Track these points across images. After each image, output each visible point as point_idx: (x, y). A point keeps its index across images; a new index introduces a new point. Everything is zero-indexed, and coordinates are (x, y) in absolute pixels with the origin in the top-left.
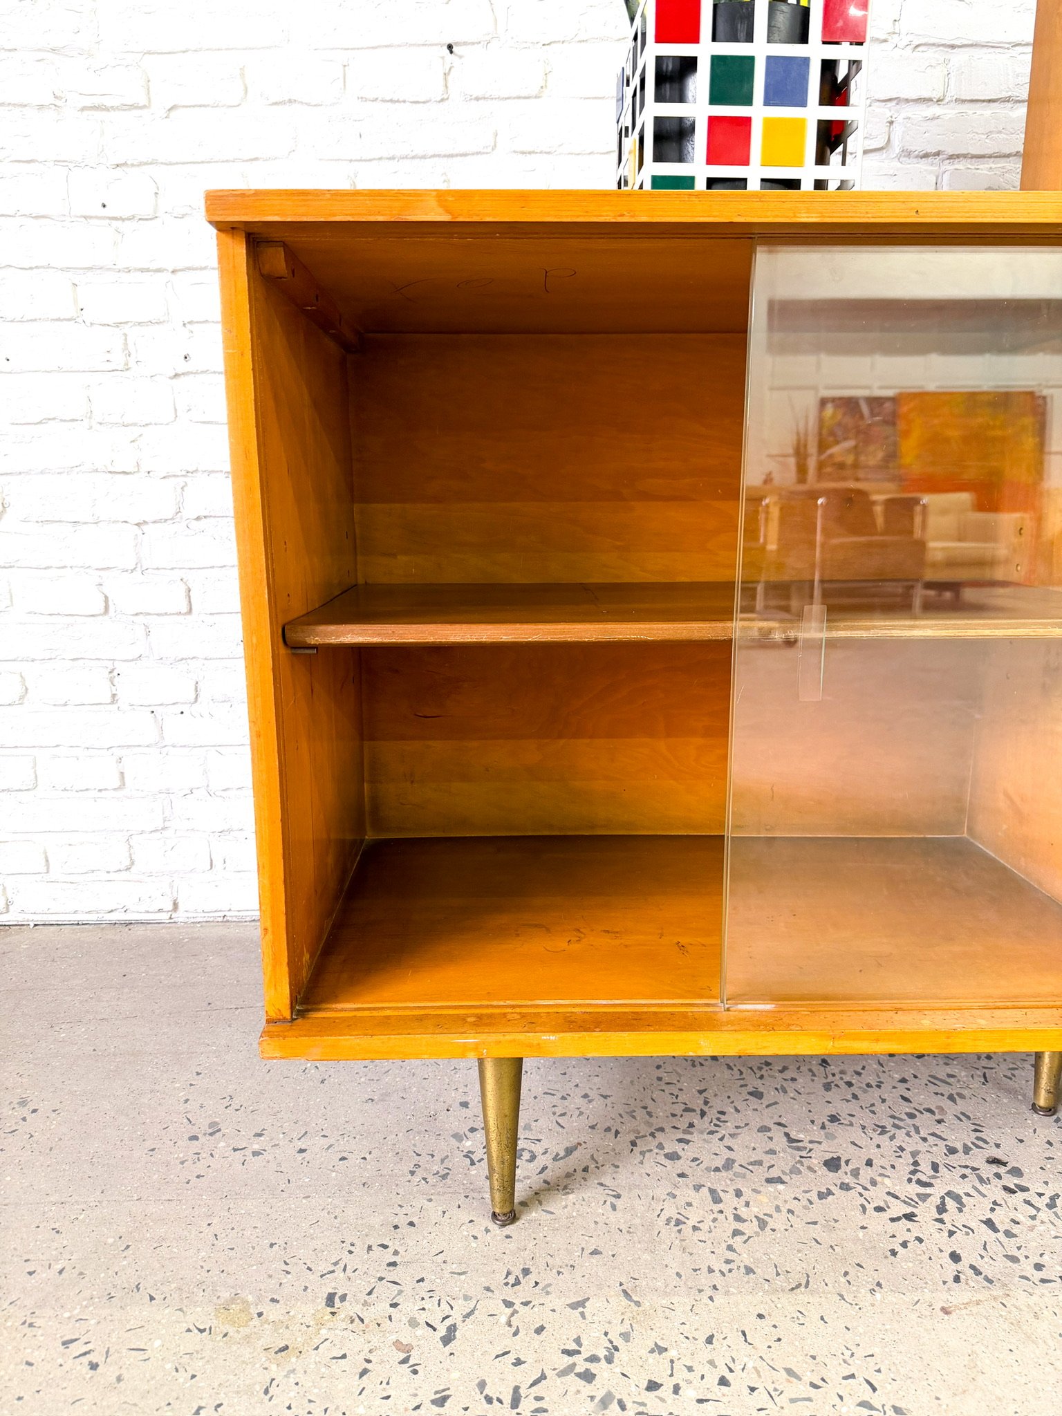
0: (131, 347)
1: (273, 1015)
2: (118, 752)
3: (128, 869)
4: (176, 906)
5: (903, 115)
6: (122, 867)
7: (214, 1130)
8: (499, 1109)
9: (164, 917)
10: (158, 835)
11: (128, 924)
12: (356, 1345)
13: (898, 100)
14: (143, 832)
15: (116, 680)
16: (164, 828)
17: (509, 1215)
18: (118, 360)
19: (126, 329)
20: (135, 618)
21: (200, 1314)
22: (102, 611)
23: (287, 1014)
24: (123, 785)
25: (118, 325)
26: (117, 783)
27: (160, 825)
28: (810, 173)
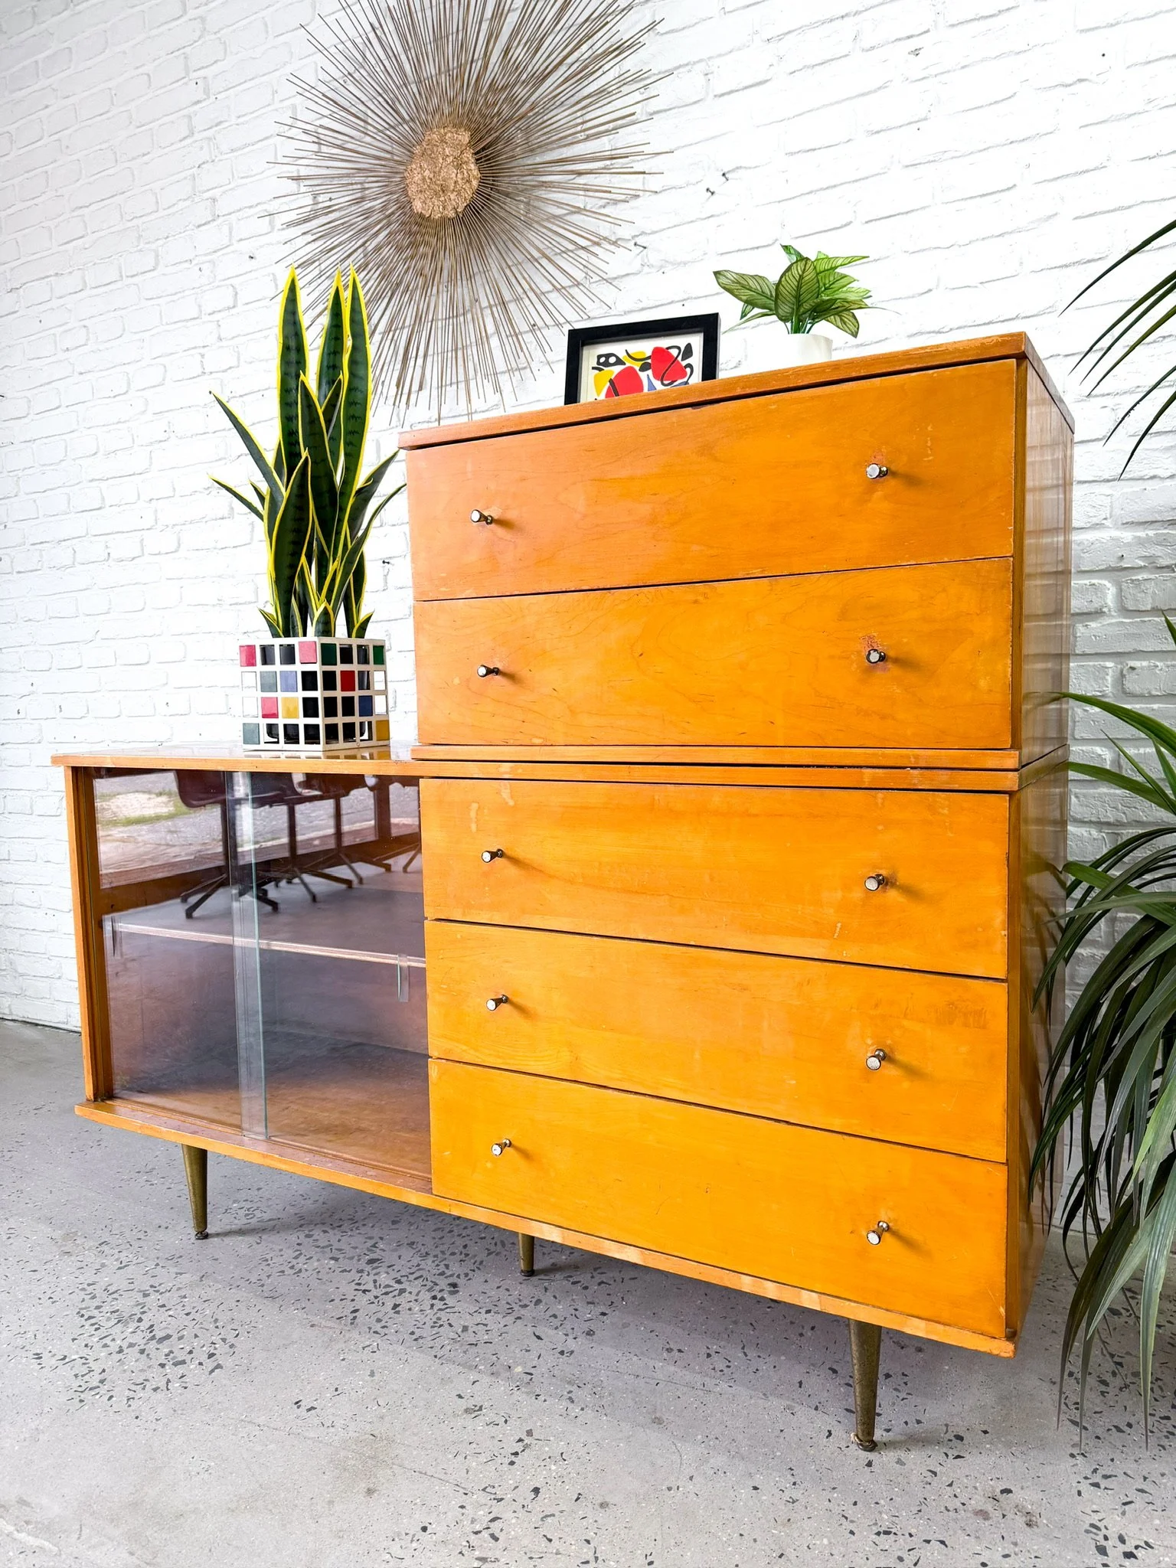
1: (86, 1096)
23: (93, 1098)
28: (302, 721)
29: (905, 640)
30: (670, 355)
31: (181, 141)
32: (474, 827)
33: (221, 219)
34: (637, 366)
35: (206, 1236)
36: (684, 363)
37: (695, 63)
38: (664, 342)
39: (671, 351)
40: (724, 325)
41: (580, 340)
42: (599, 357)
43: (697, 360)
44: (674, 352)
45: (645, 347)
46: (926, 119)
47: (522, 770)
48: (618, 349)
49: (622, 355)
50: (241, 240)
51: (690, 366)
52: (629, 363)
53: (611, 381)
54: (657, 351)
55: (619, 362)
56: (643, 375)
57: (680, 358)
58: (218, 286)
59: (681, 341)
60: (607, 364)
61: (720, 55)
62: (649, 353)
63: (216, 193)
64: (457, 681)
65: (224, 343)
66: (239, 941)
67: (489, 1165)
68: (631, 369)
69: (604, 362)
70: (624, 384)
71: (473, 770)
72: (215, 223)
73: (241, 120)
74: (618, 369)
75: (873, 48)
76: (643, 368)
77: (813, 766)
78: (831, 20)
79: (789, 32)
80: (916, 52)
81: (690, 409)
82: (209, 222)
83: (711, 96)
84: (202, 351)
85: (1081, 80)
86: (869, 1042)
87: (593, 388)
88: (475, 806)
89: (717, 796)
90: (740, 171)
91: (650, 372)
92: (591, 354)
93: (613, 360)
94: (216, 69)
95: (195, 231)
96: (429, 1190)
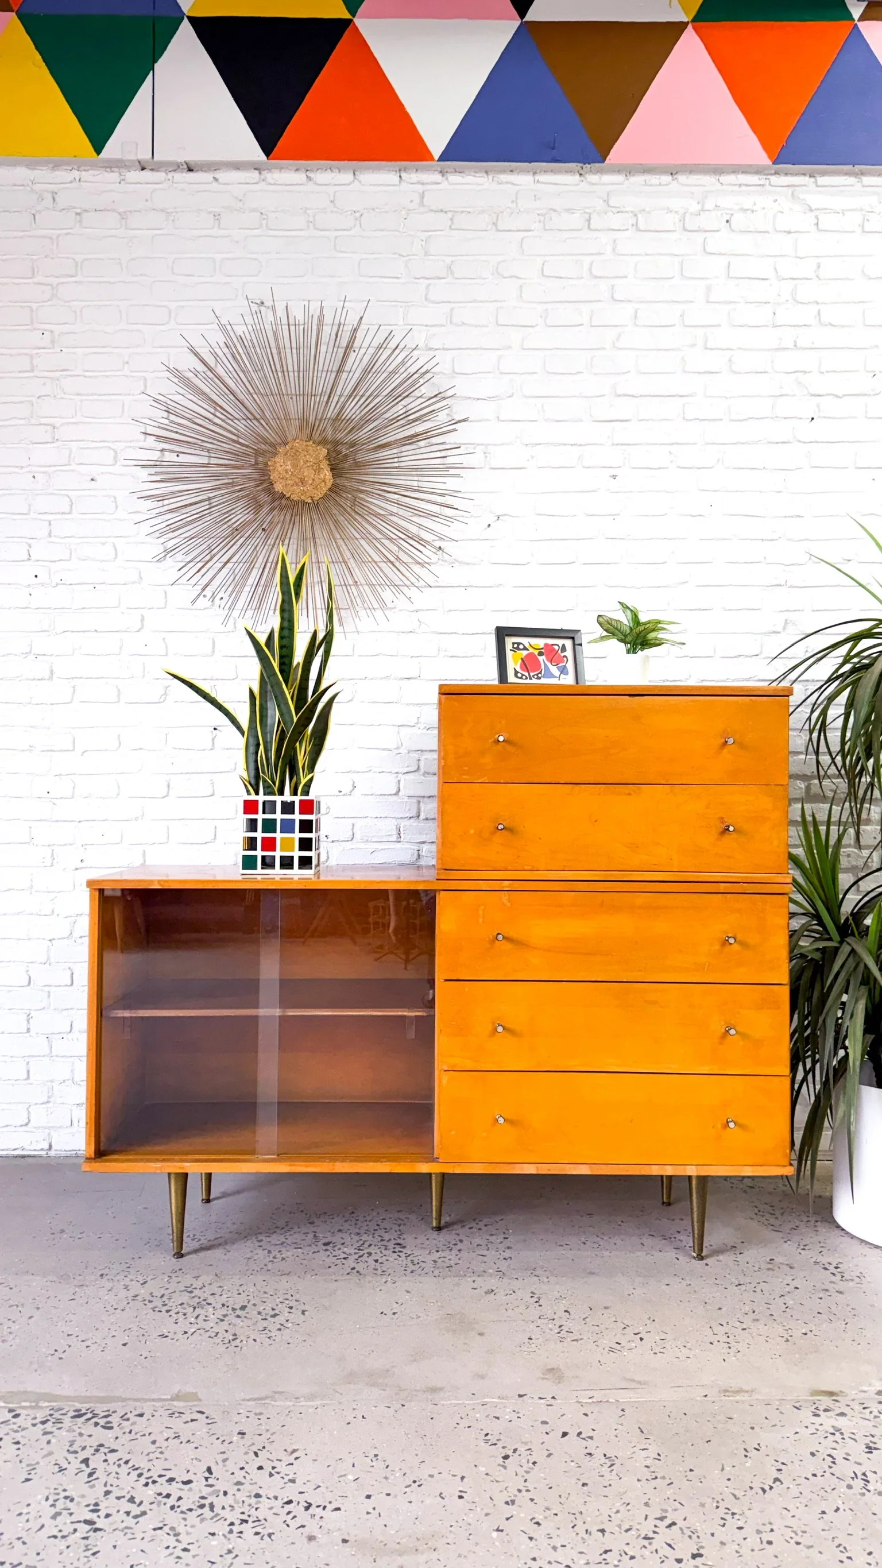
0: (55, 856)
1: (88, 1156)
2: (27, 1059)
3: (27, 1125)
4: (50, 1146)
5: (424, 757)
6: (24, 1123)
7: (62, 1231)
8: (177, 1203)
9: (43, 1153)
10: (44, 1106)
11: (23, 1157)
12: (108, 1285)
13: (422, 751)
14: (36, 1104)
15: (31, 1021)
16: (48, 1102)
17: (179, 1255)
18: (48, 862)
19: (53, 848)
20: (44, 988)
21: (51, 1278)
22: (27, 983)
23: (93, 1156)
24: (28, 1078)
25: (49, 845)
26: (25, 1076)
27: (45, 1099)
28: (297, 854)
29: (737, 821)
30: (554, 649)
31: (20, 372)
32: (481, 920)
33: (59, 444)
34: (536, 652)
35: (182, 1256)
36: (563, 655)
37: (478, 445)
38: (550, 641)
39: (554, 647)
40: (585, 639)
41: (502, 633)
42: (514, 644)
43: (569, 653)
44: (556, 648)
45: (540, 642)
46: (618, 515)
47: (517, 885)
48: (525, 641)
49: (527, 646)
50: (81, 464)
51: (565, 656)
52: (531, 650)
53: (521, 659)
54: (546, 645)
55: (525, 649)
56: (541, 659)
57: (559, 652)
58: (52, 494)
59: (560, 642)
60: (518, 648)
61: (495, 445)
62: (542, 646)
63: (57, 422)
64: (472, 831)
65: (52, 539)
66: (262, 1012)
67: (484, 1134)
68: (532, 654)
69: (516, 647)
70: (529, 664)
71: (484, 885)
72: (53, 445)
73: (87, 374)
74: (525, 653)
75: (589, 467)
76: (541, 654)
77: (692, 882)
78: (566, 445)
79: (539, 444)
80: (614, 477)
81: (627, 697)
82: (48, 442)
83: (490, 467)
84: (31, 541)
85: (700, 515)
86: (721, 1024)
87: (513, 663)
88: (482, 908)
89: (641, 898)
90: (506, 517)
91: (544, 657)
92: (509, 642)
93: (521, 647)
94: (65, 328)
95: (31, 446)
96: (435, 1160)
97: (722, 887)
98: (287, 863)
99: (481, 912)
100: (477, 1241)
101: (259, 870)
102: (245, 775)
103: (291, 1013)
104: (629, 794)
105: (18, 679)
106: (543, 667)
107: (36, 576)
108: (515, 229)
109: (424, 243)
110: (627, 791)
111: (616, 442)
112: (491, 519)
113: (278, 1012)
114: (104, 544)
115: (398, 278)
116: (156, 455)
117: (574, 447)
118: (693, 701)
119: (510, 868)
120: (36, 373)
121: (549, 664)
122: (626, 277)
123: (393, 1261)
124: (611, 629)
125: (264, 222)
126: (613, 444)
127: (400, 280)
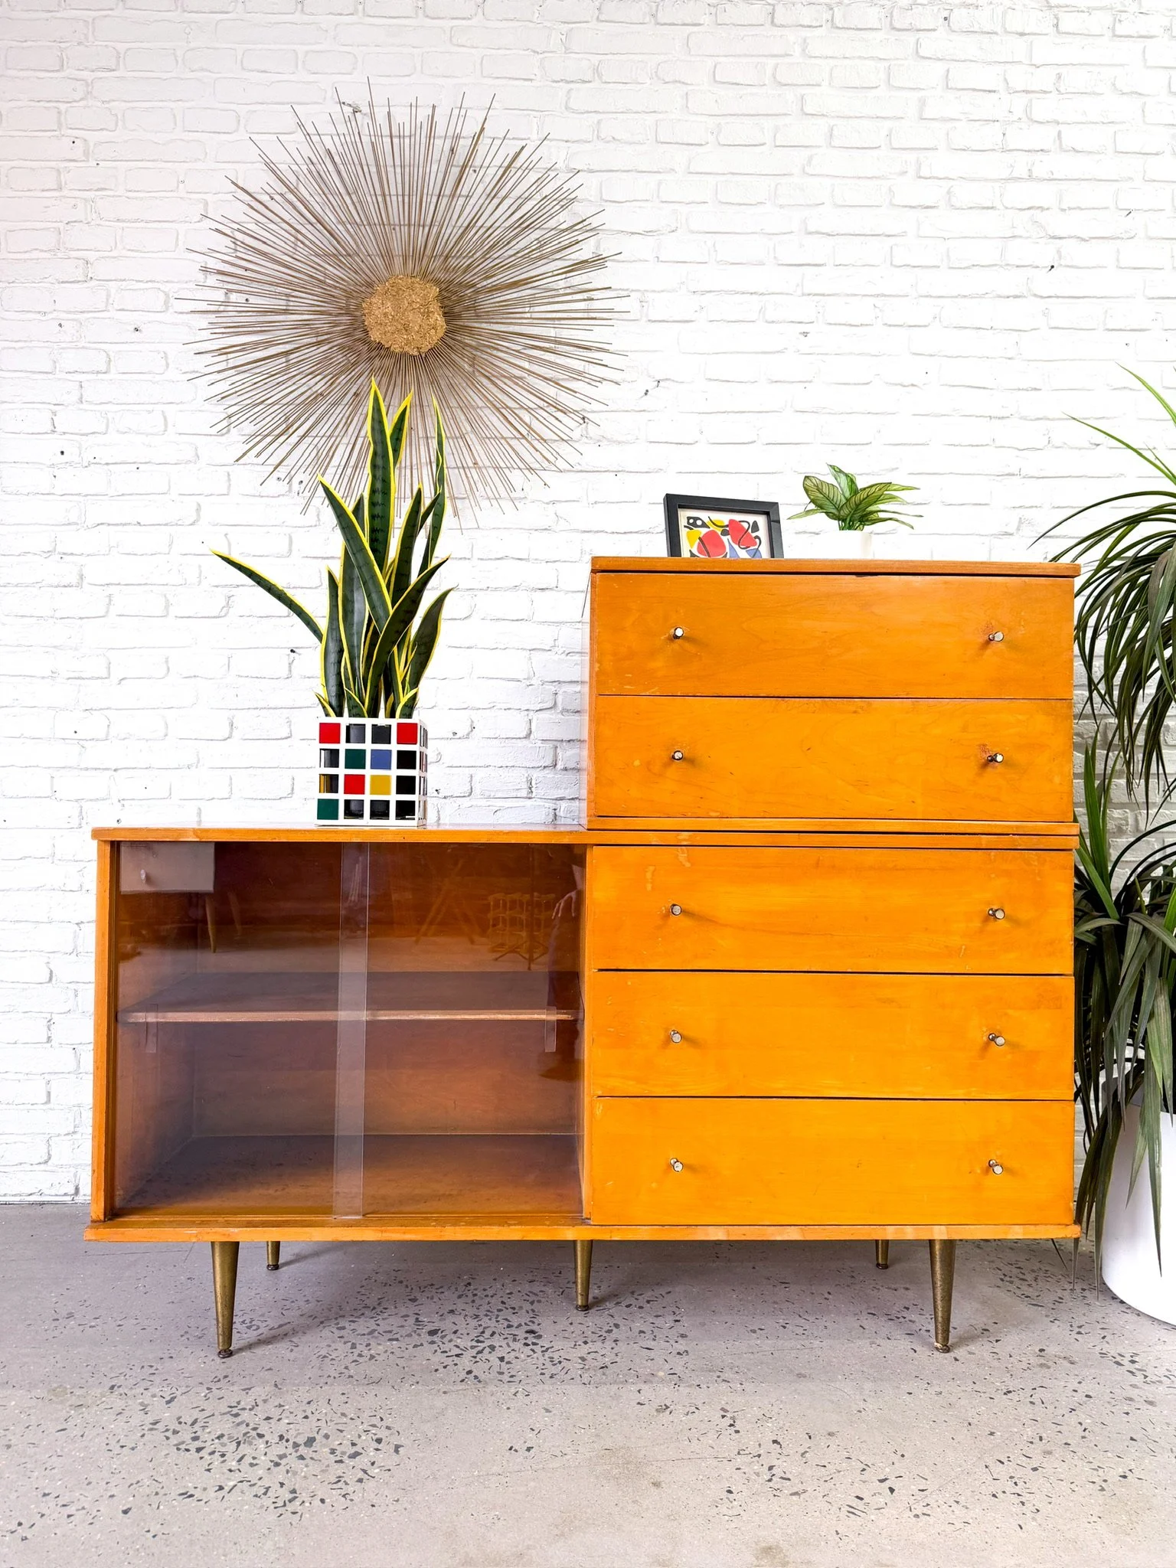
0: (84, 814)
1: (94, 1217)
2: (48, 1077)
3: (46, 1162)
4: (77, 1190)
5: (563, 689)
6: (42, 1160)
7: (70, 1316)
8: (223, 1282)
9: (68, 1199)
10: (70, 1137)
11: (42, 1204)
12: (119, 1404)
13: (559, 682)
14: (59, 1135)
15: (53, 1026)
16: (74, 1132)
17: (227, 1353)
18: (75, 822)
19: (83, 803)
20: (69, 985)
21: (39, 1392)
22: (47, 980)
23: (102, 1218)
24: (48, 1101)
25: (77, 801)
26: (45, 1099)
27: (72, 1130)
28: (394, 798)
29: (1007, 749)
30: (743, 527)
31: (43, 191)
32: (649, 887)
33: (93, 283)
34: (719, 531)
35: (231, 1354)
36: (754, 535)
38: (738, 517)
39: (743, 524)
40: (784, 513)
41: (674, 504)
42: (689, 518)
43: (762, 533)
44: (746, 525)
45: (724, 518)
46: (810, 382)
47: (700, 838)
48: (704, 515)
49: (706, 520)
50: (123, 310)
51: (757, 537)
52: (713, 528)
53: (700, 538)
54: (732, 521)
55: (704, 525)
56: (725, 539)
57: (750, 530)
58: (83, 347)
59: (751, 518)
60: (695, 525)
61: (654, 291)
62: (726, 523)
63: (91, 256)
64: (637, 763)
65: (85, 406)
66: (343, 1015)
67: (654, 1185)
68: (713, 533)
69: (693, 523)
70: (709, 543)
71: (653, 838)
72: (86, 285)
73: (131, 194)
74: (704, 531)
75: (773, 322)
76: (725, 533)
77: (943, 834)
78: (744, 293)
79: (710, 292)
80: (805, 334)
81: (854, 577)
82: (79, 282)
83: (644, 319)
84: (55, 408)
85: (913, 385)
86: (985, 1029)
87: (688, 543)
88: (651, 868)
89: (872, 857)
90: (668, 382)
91: (729, 537)
92: (684, 515)
93: (699, 523)
94: (104, 136)
95: (57, 286)
96: (584, 1222)
97: (985, 841)
98: (380, 810)
99: (649, 875)
100: (638, 1325)
101: (342, 820)
102: (323, 693)
103: (385, 1016)
104: (855, 712)
105: (40, 585)
106: (728, 550)
107: (62, 453)
108: (680, 22)
109: (563, 37)
110: (853, 709)
111: (807, 291)
112: (650, 385)
113: (364, 1016)
114: (149, 412)
115: (531, 80)
116: (220, 296)
117: (754, 295)
118: (946, 583)
119: (689, 814)
120: (65, 192)
121: (736, 547)
122: (819, 85)
123: (525, 1360)
124: (820, 498)
125: (360, 7)
126: (803, 295)
127: (534, 83)
